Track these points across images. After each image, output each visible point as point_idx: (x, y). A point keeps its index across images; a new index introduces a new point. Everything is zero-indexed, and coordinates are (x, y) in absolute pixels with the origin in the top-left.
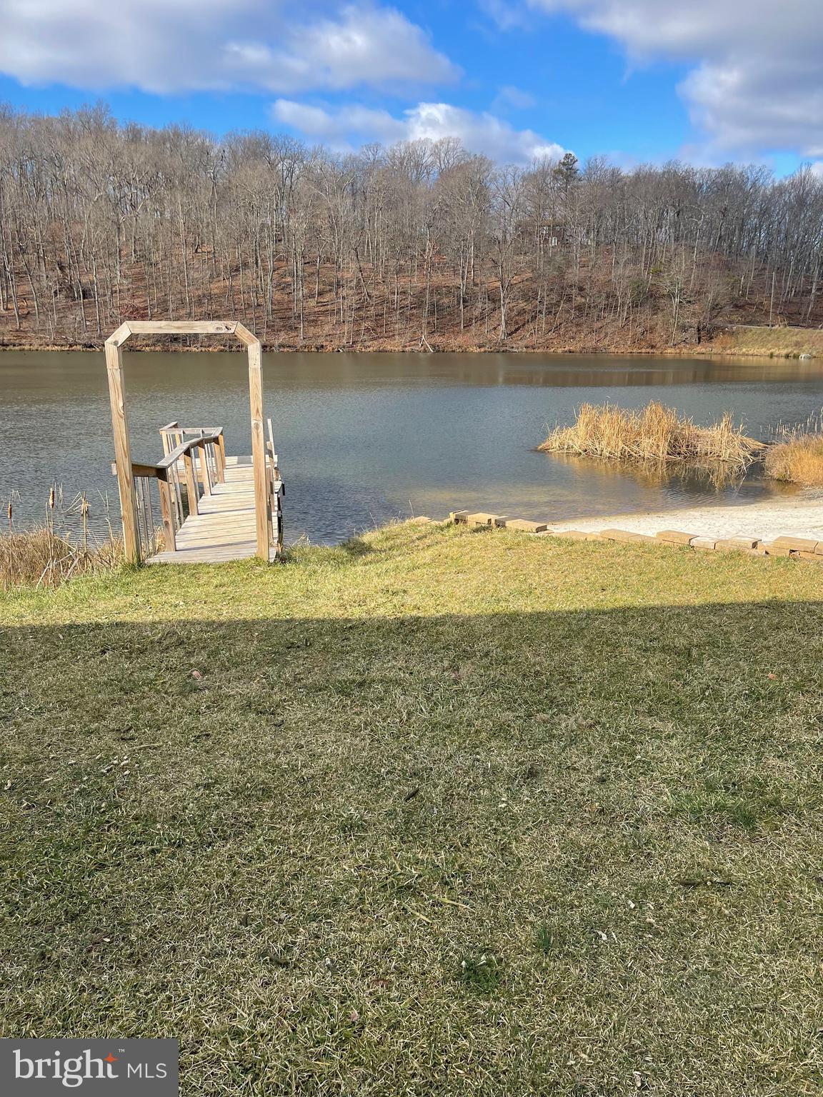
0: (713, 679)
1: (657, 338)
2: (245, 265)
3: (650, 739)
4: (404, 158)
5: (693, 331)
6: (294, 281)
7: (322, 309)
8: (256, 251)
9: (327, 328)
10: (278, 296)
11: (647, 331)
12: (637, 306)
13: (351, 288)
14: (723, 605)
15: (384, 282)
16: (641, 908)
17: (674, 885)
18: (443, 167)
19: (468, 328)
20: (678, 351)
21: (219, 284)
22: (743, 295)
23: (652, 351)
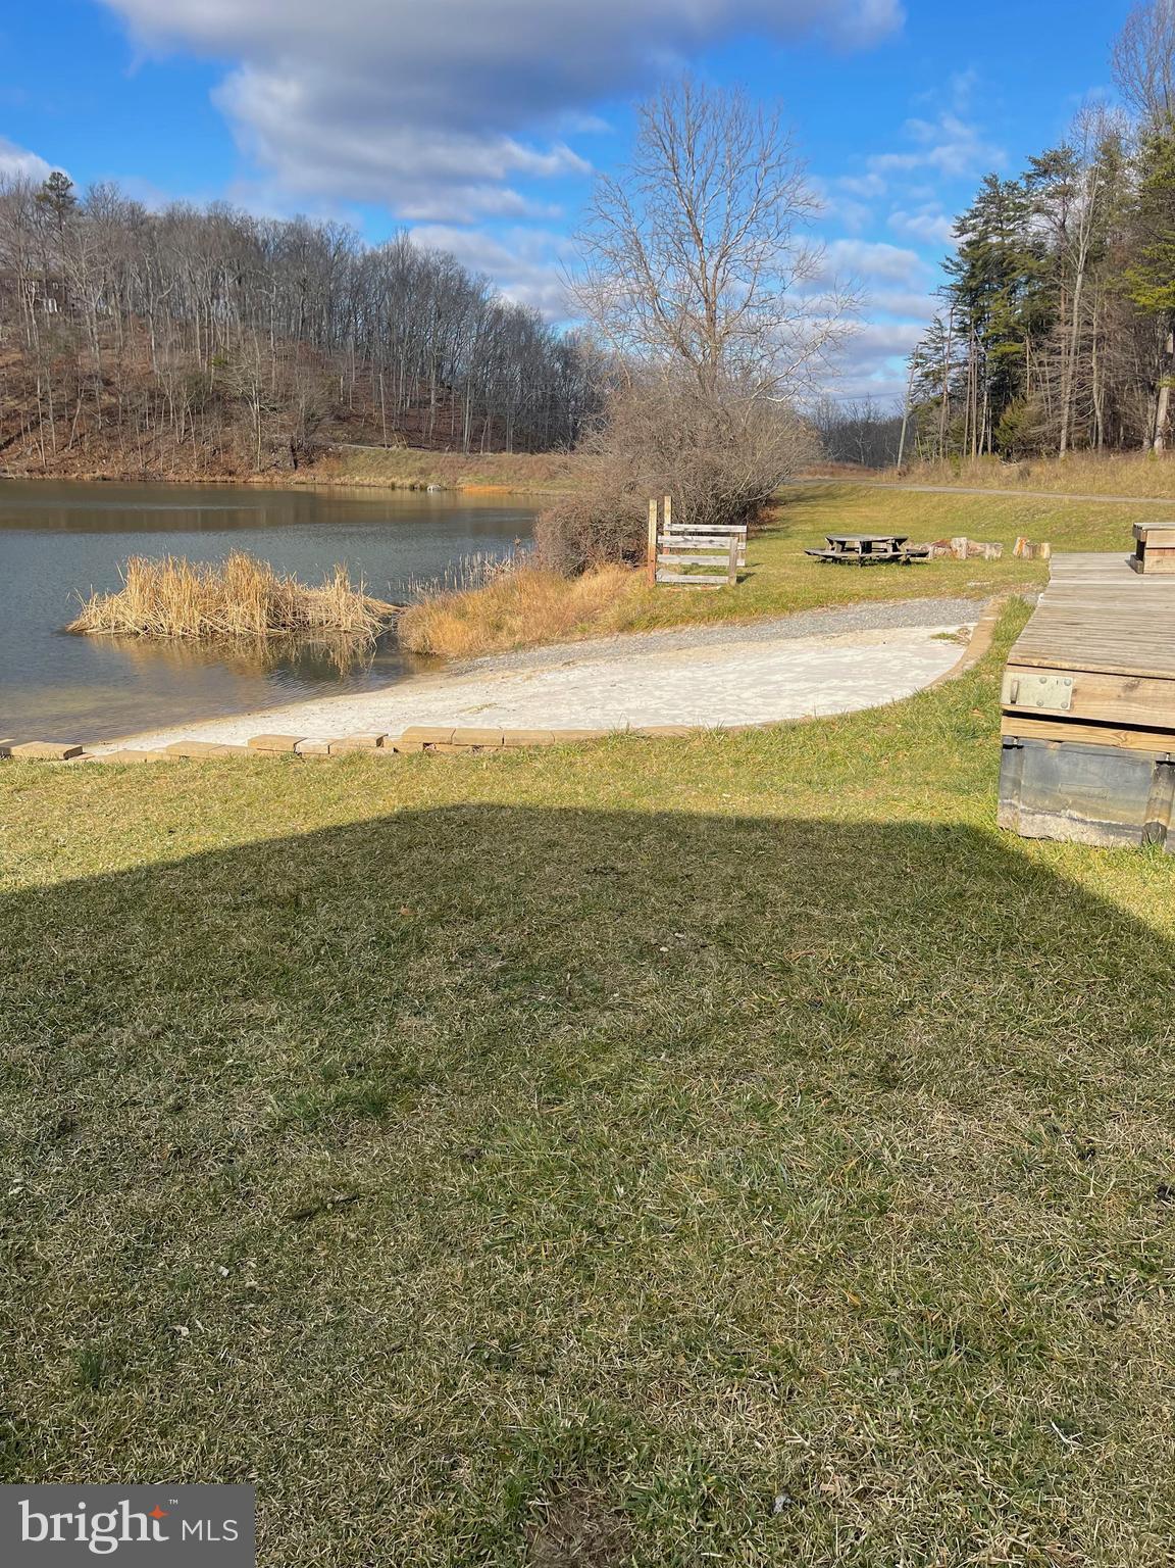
0: (329, 930)
1: (236, 459)
3: (247, 1032)
5: (285, 451)
11: (219, 450)
12: (199, 413)
14: (340, 828)
16: (238, 1271)
17: (285, 1223)
20: (268, 479)
22: (345, 403)
23: (230, 479)
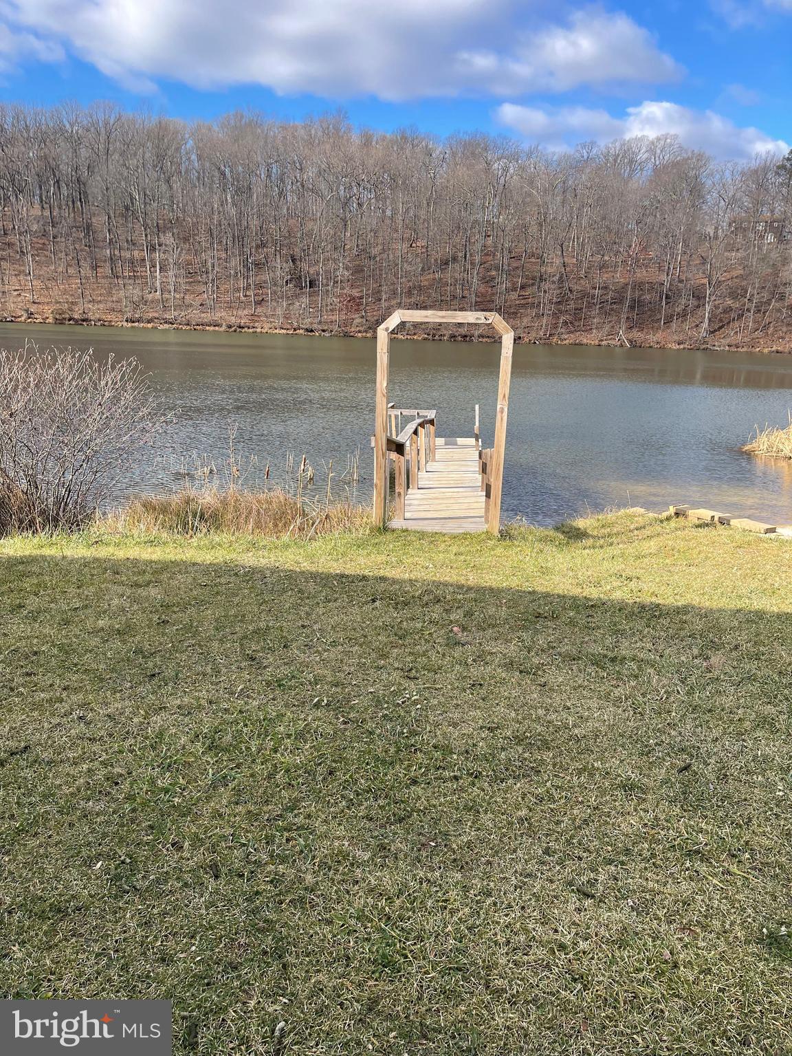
2: (455, 259)
4: (618, 155)
6: (499, 275)
7: (522, 302)
8: (466, 245)
9: (526, 321)
10: (482, 289)
13: (554, 282)
15: (586, 277)
18: (657, 163)
19: (668, 324)
21: (428, 277)
